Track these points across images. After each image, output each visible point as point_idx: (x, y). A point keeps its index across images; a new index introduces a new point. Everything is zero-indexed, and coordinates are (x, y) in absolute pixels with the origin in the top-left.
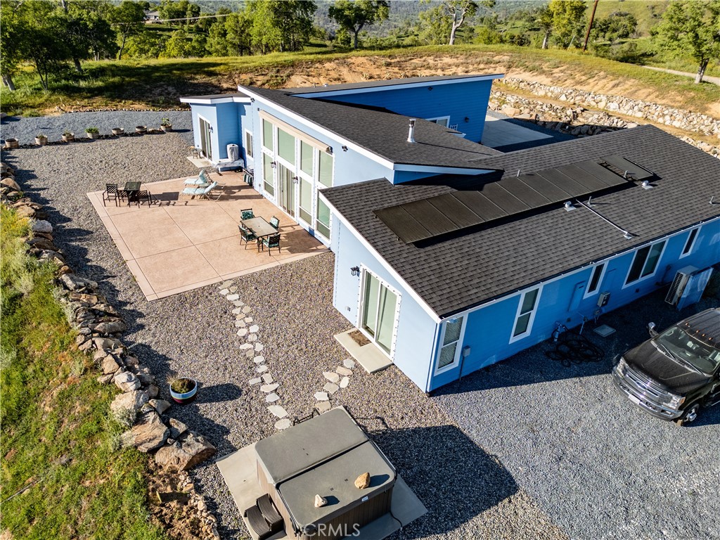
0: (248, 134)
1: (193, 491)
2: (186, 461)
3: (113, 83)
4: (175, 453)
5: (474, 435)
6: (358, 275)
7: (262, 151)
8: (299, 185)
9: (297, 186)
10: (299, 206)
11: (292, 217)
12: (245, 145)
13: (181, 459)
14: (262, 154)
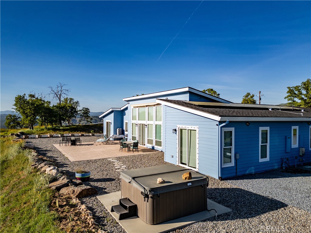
0: (126, 123)
1: (80, 203)
2: (78, 192)
3: (73, 127)
4: (72, 188)
5: (251, 190)
6: (176, 133)
7: (132, 123)
8: (147, 128)
9: (146, 129)
10: (147, 138)
11: (144, 146)
12: (125, 129)
13: (76, 191)
14: (132, 124)
